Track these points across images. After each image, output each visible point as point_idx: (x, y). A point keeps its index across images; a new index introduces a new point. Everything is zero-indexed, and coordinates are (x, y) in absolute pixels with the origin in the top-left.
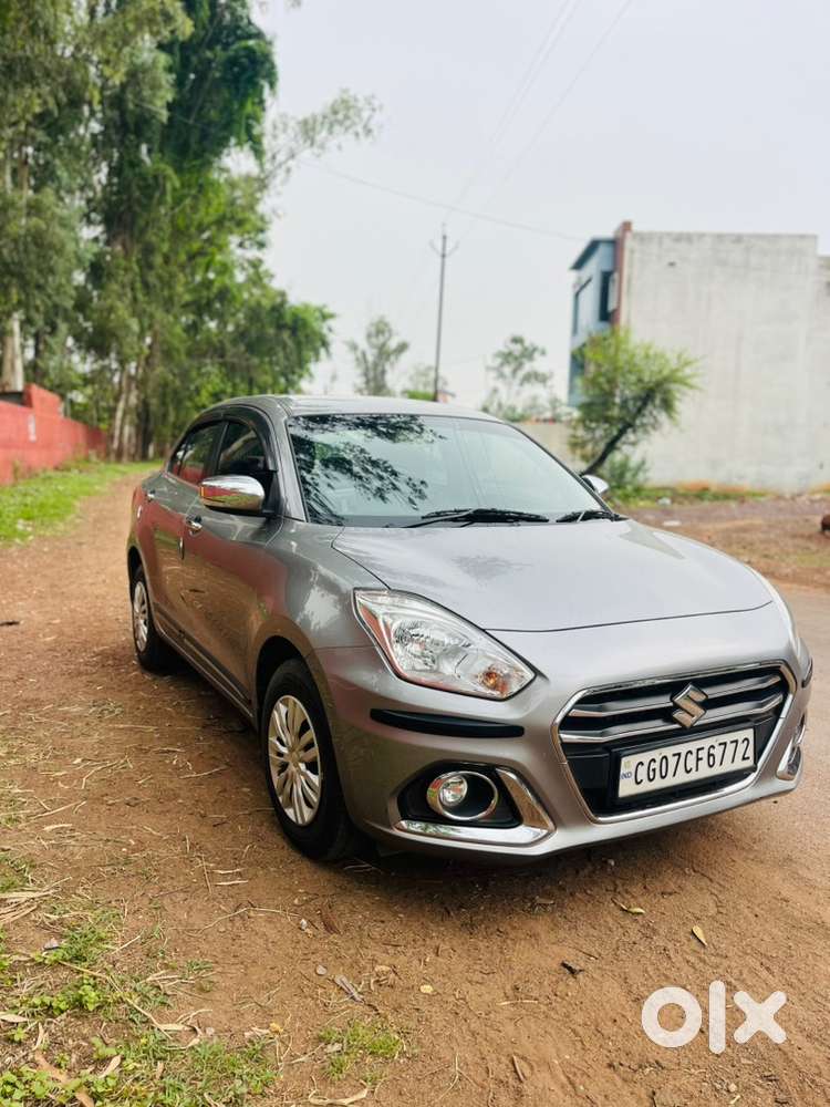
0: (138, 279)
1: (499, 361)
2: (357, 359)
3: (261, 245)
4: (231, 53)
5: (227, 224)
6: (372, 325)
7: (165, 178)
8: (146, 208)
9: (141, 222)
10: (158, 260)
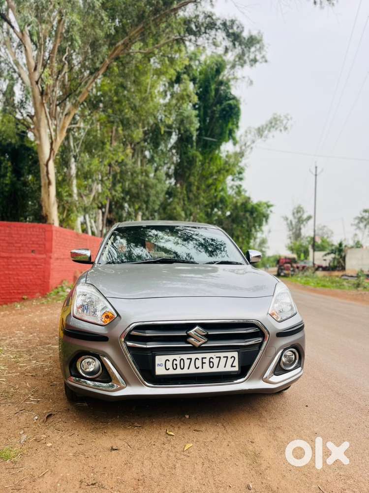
0: (186, 196)
1: (357, 221)
2: (288, 224)
3: (241, 179)
4: (223, 107)
5: (222, 172)
6: (295, 209)
7: (196, 157)
8: (190, 169)
9: (187, 175)
10: (194, 188)
